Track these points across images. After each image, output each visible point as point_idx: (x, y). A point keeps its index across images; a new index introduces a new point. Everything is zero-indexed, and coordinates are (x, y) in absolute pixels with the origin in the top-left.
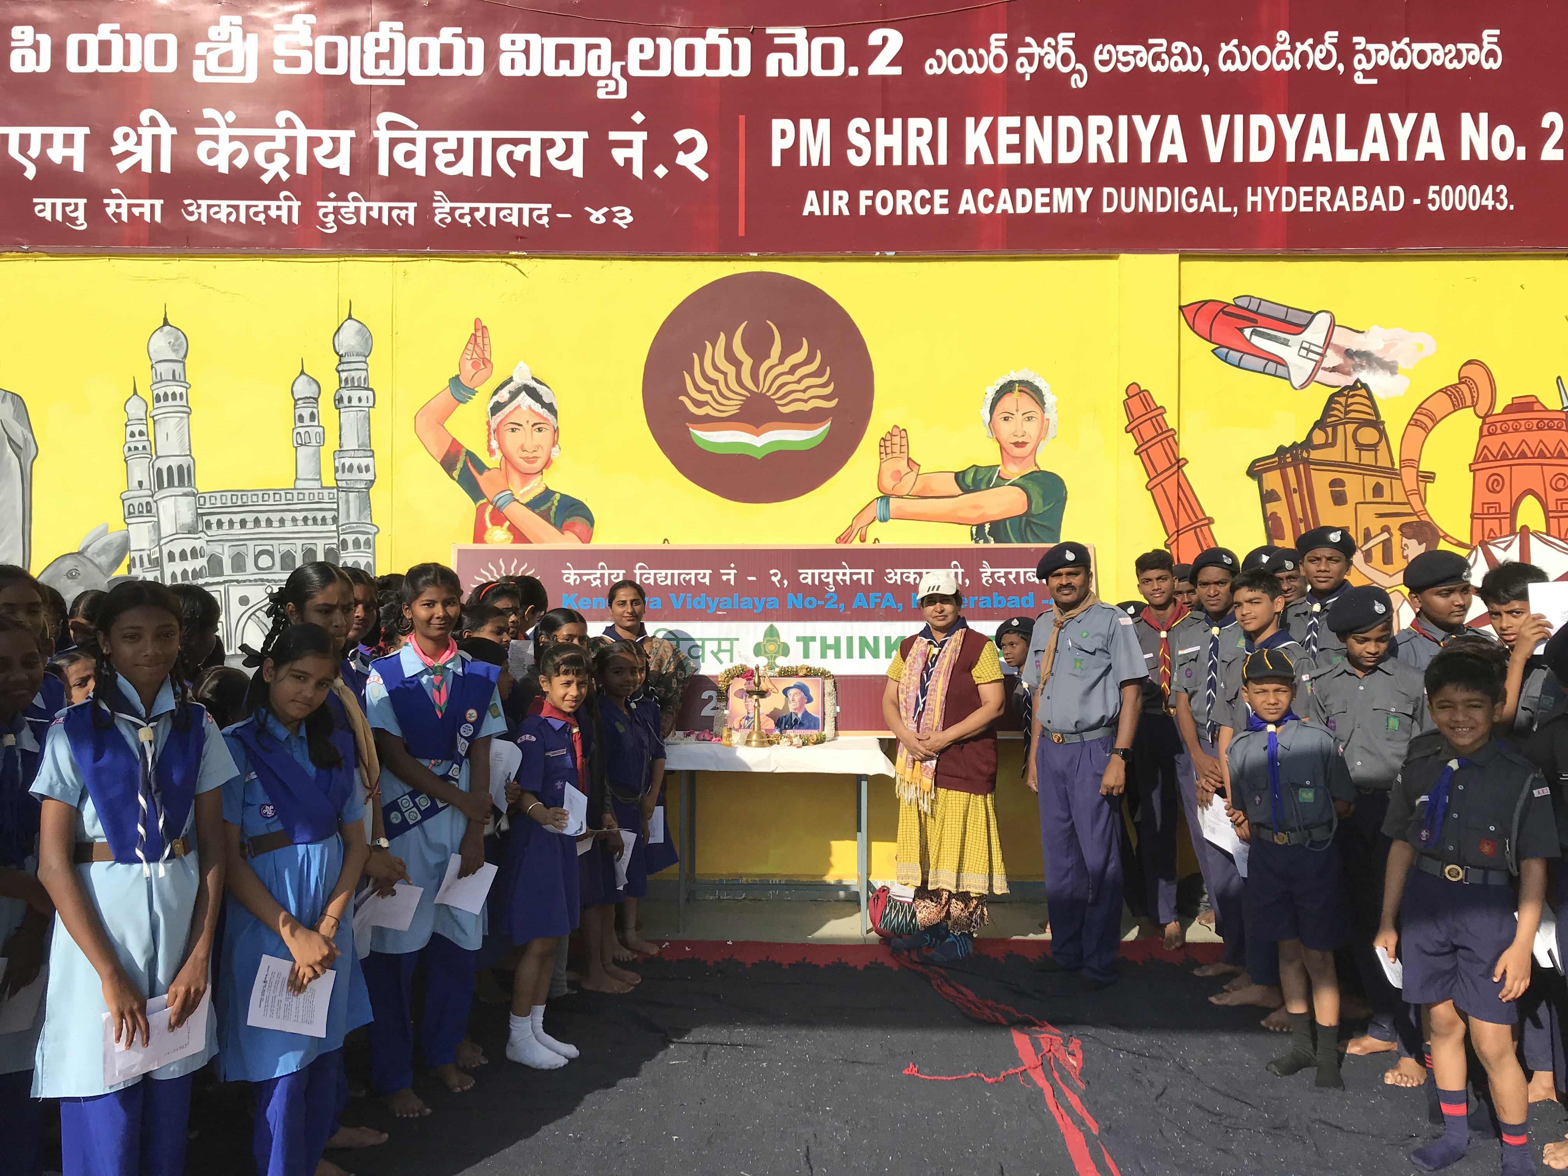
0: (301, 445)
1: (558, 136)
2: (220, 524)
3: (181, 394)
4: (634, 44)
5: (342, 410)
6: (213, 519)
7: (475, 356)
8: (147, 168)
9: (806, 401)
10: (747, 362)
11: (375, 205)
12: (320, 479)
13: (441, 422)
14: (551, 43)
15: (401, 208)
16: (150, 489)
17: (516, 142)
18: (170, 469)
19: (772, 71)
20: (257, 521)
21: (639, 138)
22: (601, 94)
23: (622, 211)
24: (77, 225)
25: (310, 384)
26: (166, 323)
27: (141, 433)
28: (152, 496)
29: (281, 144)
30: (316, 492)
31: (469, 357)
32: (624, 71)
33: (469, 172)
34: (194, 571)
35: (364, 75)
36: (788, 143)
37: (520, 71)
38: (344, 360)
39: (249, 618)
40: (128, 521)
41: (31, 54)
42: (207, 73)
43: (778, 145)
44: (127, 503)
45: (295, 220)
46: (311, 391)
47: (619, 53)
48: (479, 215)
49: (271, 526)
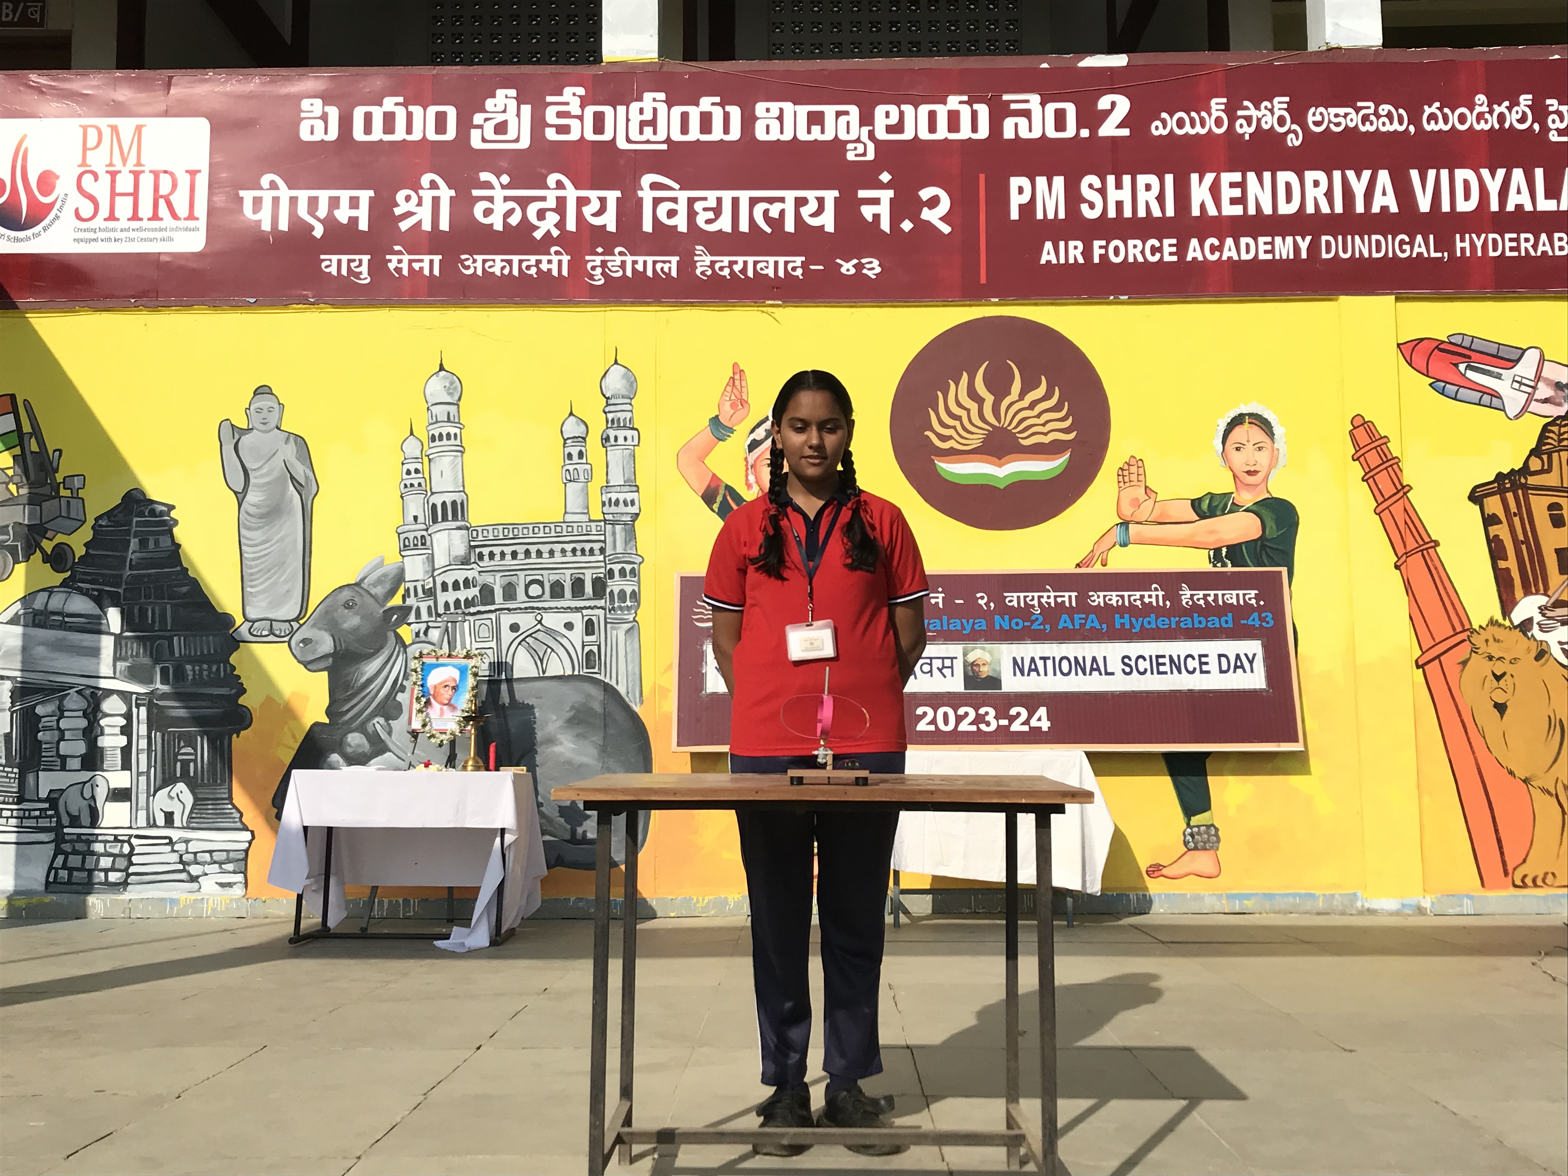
0: (570, 481)
1: (811, 195)
2: (492, 555)
3: (455, 435)
4: (880, 110)
5: (608, 449)
6: (486, 551)
7: (733, 397)
8: (427, 226)
9: (1046, 434)
10: (989, 399)
11: (640, 259)
12: (588, 513)
13: (702, 459)
14: (803, 110)
15: (664, 262)
16: (425, 524)
17: (771, 200)
18: (444, 504)
19: (1008, 133)
20: (527, 553)
21: (886, 195)
22: (851, 156)
23: (871, 263)
24: (361, 279)
25: (578, 425)
26: (442, 368)
27: (417, 471)
28: (427, 530)
29: (551, 203)
30: (584, 525)
31: (728, 399)
32: (871, 135)
33: (728, 229)
34: (466, 600)
35: (628, 140)
36: (1025, 198)
37: (774, 135)
38: (611, 402)
39: (520, 644)
40: (403, 553)
41: (319, 125)
42: (484, 140)
43: (1016, 201)
44: (402, 536)
45: (565, 273)
46: (580, 431)
47: (867, 119)
48: (737, 268)
49: (541, 557)
